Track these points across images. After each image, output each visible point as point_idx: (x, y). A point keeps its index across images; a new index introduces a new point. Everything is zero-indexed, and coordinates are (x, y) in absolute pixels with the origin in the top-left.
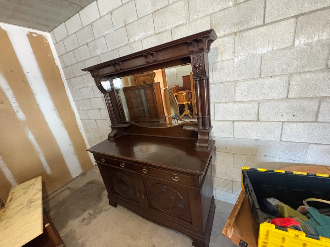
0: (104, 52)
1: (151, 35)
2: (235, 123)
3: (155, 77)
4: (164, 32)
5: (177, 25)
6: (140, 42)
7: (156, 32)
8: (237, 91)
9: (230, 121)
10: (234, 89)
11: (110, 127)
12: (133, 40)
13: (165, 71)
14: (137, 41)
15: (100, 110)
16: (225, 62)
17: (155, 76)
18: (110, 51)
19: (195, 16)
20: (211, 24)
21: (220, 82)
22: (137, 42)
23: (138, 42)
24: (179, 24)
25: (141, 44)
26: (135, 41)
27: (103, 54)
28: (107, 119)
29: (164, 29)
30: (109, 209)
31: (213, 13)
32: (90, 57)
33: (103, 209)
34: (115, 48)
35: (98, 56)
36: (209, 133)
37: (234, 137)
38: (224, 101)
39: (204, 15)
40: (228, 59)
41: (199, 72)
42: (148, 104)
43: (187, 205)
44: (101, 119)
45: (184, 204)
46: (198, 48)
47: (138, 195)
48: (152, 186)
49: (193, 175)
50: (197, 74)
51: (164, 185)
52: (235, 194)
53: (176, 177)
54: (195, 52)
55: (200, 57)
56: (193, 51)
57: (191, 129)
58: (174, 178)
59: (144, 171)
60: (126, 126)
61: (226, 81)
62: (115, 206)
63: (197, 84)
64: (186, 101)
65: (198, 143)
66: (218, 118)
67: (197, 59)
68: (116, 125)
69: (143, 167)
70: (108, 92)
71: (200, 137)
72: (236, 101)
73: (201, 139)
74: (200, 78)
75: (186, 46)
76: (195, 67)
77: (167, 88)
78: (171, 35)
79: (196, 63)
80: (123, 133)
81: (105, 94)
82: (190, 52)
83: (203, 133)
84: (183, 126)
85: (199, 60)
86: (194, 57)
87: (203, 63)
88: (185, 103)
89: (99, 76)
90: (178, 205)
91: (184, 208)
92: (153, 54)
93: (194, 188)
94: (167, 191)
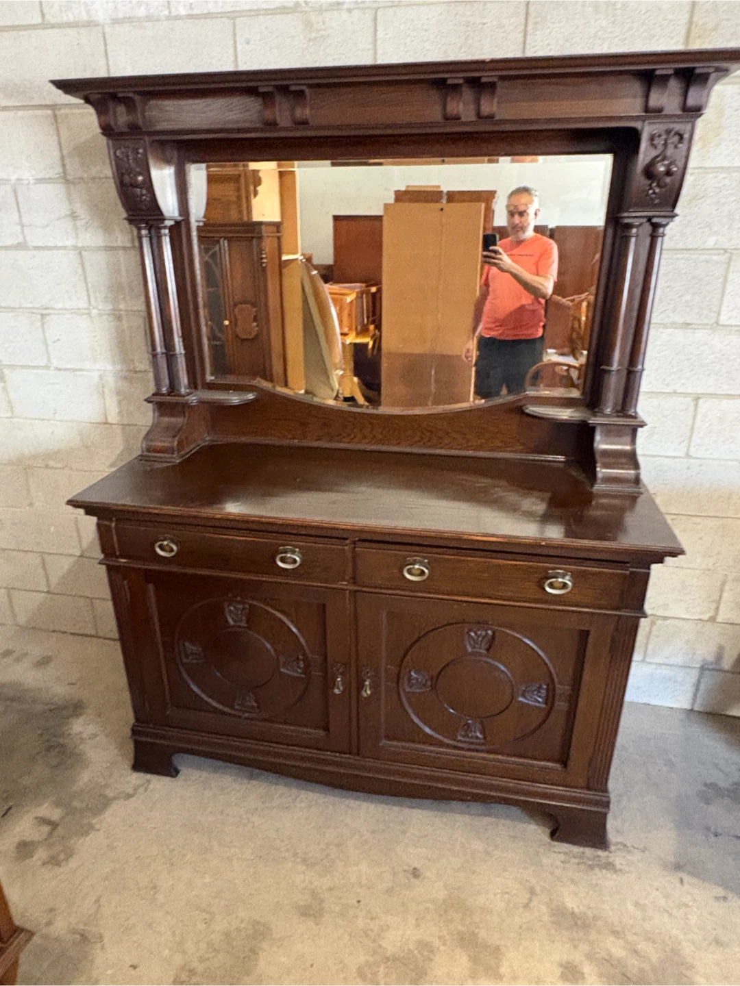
0: (141, 12)
2: (701, 401)
3: (256, 194)
6: (369, 15)
8: (729, 288)
9: (686, 395)
10: (720, 280)
11: (148, 401)
13: (293, 172)
15: (42, 315)
17: (259, 188)
18: (178, 18)
21: (681, 246)
22: (349, 10)
23: (356, 12)
25: (371, 24)
26: (338, 5)
27: (129, 20)
28: (87, 365)
30: (141, 790)
32: (37, 20)
33: (110, 793)
34: (211, 7)
35: (91, 24)
37: (688, 456)
38: (681, 321)
40: (722, 168)
41: (654, 196)
42: (227, 323)
43: (563, 689)
44: (47, 367)
45: (547, 690)
46: (682, 102)
47: (338, 688)
48: (419, 639)
49: (628, 565)
50: (645, 203)
51: (482, 624)
52: (650, 663)
53: (560, 580)
54: (666, 116)
55: (677, 138)
56: (660, 110)
57: (565, 414)
58: (551, 586)
59: (410, 572)
60: (235, 399)
61: (702, 247)
62: (172, 772)
63: (630, 241)
64: (354, 334)
65: (598, 465)
66: (648, 382)
67: (665, 145)
68: (183, 391)
69: (405, 557)
70: (169, 223)
71: (602, 444)
72: (721, 322)
73: (606, 453)
74: (649, 219)
75: (636, 87)
76: (649, 172)
77: (296, 259)
78: (523, 22)
79: (659, 159)
80: (205, 438)
81: (144, 232)
82: (646, 109)
83: (612, 431)
84: (524, 408)
85: (670, 151)
86: (654, 132)
87: (681, 164)
88: (351, 339)
89: (150, 134)
90: (521, 699)
91: (544, 706)
92: (492, 86)
93: (620, 616)
94: (488, 650)
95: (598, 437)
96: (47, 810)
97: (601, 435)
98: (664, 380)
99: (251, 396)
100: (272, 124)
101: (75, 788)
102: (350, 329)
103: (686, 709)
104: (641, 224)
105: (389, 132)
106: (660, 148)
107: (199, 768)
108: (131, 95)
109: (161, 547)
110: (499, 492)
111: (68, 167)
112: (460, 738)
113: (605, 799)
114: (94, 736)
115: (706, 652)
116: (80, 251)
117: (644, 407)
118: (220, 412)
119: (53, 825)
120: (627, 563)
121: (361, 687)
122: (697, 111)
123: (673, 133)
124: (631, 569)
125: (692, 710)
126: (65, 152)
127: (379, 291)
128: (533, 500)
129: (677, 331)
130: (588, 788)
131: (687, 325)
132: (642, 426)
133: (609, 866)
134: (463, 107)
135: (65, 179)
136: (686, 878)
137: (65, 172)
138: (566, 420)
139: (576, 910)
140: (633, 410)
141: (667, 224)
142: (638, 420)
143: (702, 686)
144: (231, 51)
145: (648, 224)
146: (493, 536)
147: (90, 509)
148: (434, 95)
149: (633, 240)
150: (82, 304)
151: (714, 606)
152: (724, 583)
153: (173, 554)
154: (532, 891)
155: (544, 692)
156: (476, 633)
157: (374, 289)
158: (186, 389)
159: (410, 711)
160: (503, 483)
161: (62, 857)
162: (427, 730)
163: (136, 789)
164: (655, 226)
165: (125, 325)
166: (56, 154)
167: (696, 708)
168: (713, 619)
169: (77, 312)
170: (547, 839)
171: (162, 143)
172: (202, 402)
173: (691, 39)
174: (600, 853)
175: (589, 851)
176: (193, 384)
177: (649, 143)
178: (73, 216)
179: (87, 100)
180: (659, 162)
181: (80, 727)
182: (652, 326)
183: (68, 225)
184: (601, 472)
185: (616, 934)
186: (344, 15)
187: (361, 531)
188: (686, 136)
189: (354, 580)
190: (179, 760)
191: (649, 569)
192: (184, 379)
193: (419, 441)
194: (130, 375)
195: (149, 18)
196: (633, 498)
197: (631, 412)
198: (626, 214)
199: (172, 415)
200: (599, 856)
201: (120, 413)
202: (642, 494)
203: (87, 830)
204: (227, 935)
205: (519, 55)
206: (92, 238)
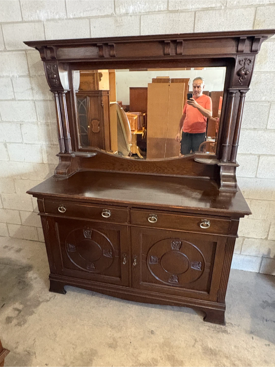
0: (57, 17)
1: (159, 11)
2: (261, 157)
3: (100, 80)
4: (182, 11)
5: (206, 7)
6: (138, 18)
7: (170, 9)
8: (270, 116)
9: (255, 155)
10: (267, 113)
11: (57, 155)
12: (123, 11)
14: (132, 14)
15: (20, 124)
16: (264, 74)
17: (101, 78)
18: (70, 19)
19: (235, 2)
20: (255, 19)
21: (252, 100)
22: (131, 16)
23: (133, 16)
24: (209, 6)
25: (138, 21)
26: (127, 14)
27: (53, 20)
28: (36, 142)
29: (184, 8)
30: (52, 298)
31: (260, 6)
32: (20, 20)
33: (41, 300)
34: (82, 15)
35: (39, 21)
36: (237, 168)
37: (256, 177)
38: (253, 127)
39: (247, 4)
40: (267, 72)
41: (241, 82)
42: (89, 127)
43: (208, 264)
44: (22, 143)
45: (202, 264)
46: (250, 49)
47: (124, 262)
48: (154, 244)
49: (231, 218)
50: (238, 85)
51: (177, 239)
52: (243, 255)
53: (206, 223)
54: (245, 54)
55: (249, 61)
56: (242, 51)
57: (209, 161)
58: (202, 225)
59: (150, 219)
60: (89, 155)
61: (260, 100)
62: (64, 292)
63: (233, 98)
64: (137, 130)
65: (221, 180)
66: (240, 150)
67: (245, 64)
68: (70, 152)
69: (149, 214)
70: (65, 92)
71: (223, 173)
72: (267, 128)
73: (224, 176)
74: (239, 91)
75: (233, 43)
76: (239, 74)
77: (115, 104)
78: (194, 19)
79: (242, 69)
80: (78, 169)
81: (56, 95)
82: (237, 51)
83: (227, 168)
84: (194, 159)
85: (246, 66)
86: (240, 59)
87: (251, 71)
88: (136, 132)
89: (59, 60)
90: (192, 267)
91: (200, 270)
92: (181, 43)
93: (228, 237)
94: (180, 249)
95: (221, 170)
96: (18, 305)
97: (222, 170)
98: (247, 149)
99: (95, 154)
100: (102, 57)
101: (28, 297)
102: (135, 129)
103: (256, 273)
104: (236, 92)
105: (144, 59)
106: (243, 65)
107: (74, 291)
108: (52, 47)
109: (60, 209)
110: (184, 190)
111: (30, 71)
112: (169, 281)
113: (224, 306)
114: (36, 278)
115: (264, 251)
116: (34, 101)
117: (239, 159)
118: (83, 160)
119: (19, 311)
120: (231, 217)
121: (133, 262)
122: (256, 52)
123: (247, 60)
124: (232, 220)
125: (259, 273)
126: (29, 67)
127: (146, 115)
128: (197, 193)
129: (251, 131)
130: (217, 302)
131: (255, 129)
132: (238, 166)
133: (225, 332)
134: (170, 50)
135: (29, 76)
136: (254, 337)
137: (29, 73)
138: (209, 164)
139: (212, 348)
140: (234, 160)
141: (246, 92)
142: (236, 164)
143: (263, 264)
144: (89, 31)
145: (239, 92)
146: (181, 206)
147: (35, 195)
148: (160, 46)
149: (234, 98)
150: (35, 120)
151: (267, 234)
152: (270, 225)
153: (64, 211)
154: (196, 340)
155: (200, 265)
156: (175, 243)
157: (144, 114)
158: (71, 151)
159: (151, 271)
160: (185, 186)
161: (22, 323)
162: (157, 278)
163: (50, 298)
164: (242, 93)
165: (50, 128)
166: (26, 67)
167: (260, 272)
168: (266, 239)
169: (33, 123)
170: (202, 320)
171: (63, 63)
172: (76, 156)
173: (255, 25)
174: (222, 326)
175: (218, 326)
176: (74, 149)
177: (238, 63)
178: (32, 89)
179: (36, 48)
180: (242, 70)
181: (31, 275)
182: (241, 129)
183: (30, 92)
184: (222, 183)
185: (227, 357)
186: (129, 17)
187: (133, 204)
188: (252, 61)
189: (130, 222)
190: (66, 288)
191: (239, 219)
192: (70, 148)
193: (156, 171)
194: (51, 146)
195: (59, 19)
196: (234, 193)
197: (234, 161)
198: (231, 89)
199: (66, 161)
200: (222, 328)
201: (48, 160)
202: (237, 191)
203: (32, 313)
204: (81, 354)
205: (192, 32)
206: (39, 97)
